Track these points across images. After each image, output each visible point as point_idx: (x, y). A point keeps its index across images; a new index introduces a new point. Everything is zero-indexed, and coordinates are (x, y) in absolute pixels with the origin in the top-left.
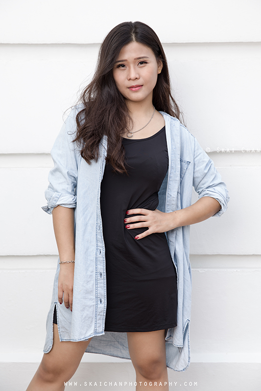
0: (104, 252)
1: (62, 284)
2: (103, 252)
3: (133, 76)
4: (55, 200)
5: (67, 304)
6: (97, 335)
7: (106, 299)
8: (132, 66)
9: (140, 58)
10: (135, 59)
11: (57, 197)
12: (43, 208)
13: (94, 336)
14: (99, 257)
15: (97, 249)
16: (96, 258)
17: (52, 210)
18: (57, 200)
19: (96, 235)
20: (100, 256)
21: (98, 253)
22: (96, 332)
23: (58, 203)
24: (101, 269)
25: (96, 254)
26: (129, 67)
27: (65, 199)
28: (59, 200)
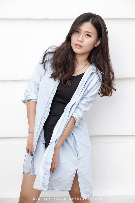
1: (29, 142)
3: (80, 39)
5: (31, 153)
8: (82, 34)
9: (88, 32)
10: (85, 31)
11: (28, 96)
12: (22, 101)
17: (26, 102)
18: (29, 97)
23: (29, 99)
26: (81, 34)
27: (33, 97)
28: (30, 97)
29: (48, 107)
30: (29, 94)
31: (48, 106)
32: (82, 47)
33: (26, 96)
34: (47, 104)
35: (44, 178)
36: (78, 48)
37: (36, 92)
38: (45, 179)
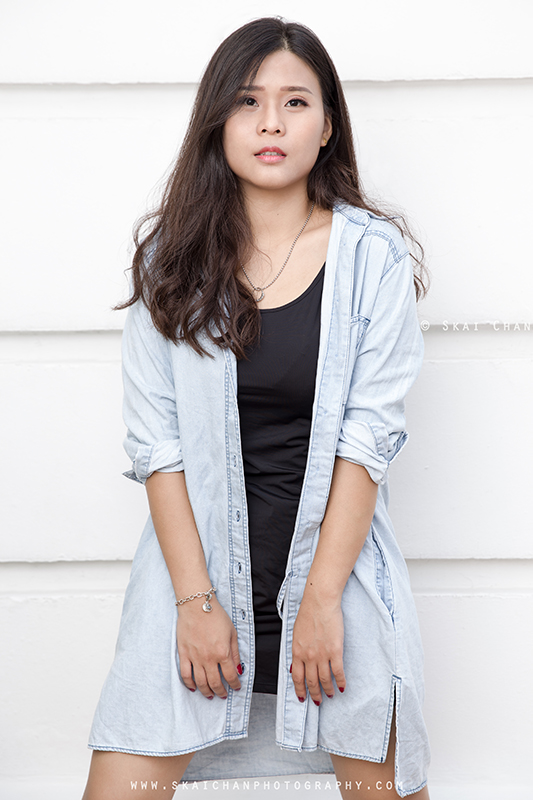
0: (249, 568)
2: (247, 567)
3: (271, 125)
4: (144, 464)
6: (231, 738)
7: (253, 664)
8: (272, 103)
9: (293, 89)
10: (282, 89)
11: (145, 457)
12: (126, 475)
13: (223, 739)
14: (238, 578)
15: (232, 561)
16: (232, 580)
18: (148, 463)
19: (230, 530)
20: (240, 576)
21: (236, 570)
22: (228, 732)
23: (152, 469)
24: (243, 602)
25: (231, 571)
26: (266, 107)
27: (163, 455)
28: (152, 461)
29: (234, 473)
30: (147, 451)
31: (232, 467)
32: (284, 155)
33: (139, 461)
34: (228, 458)
35: (289, 701)
36: (271, 164)
37: (170, 431)
38: (291, 703)
